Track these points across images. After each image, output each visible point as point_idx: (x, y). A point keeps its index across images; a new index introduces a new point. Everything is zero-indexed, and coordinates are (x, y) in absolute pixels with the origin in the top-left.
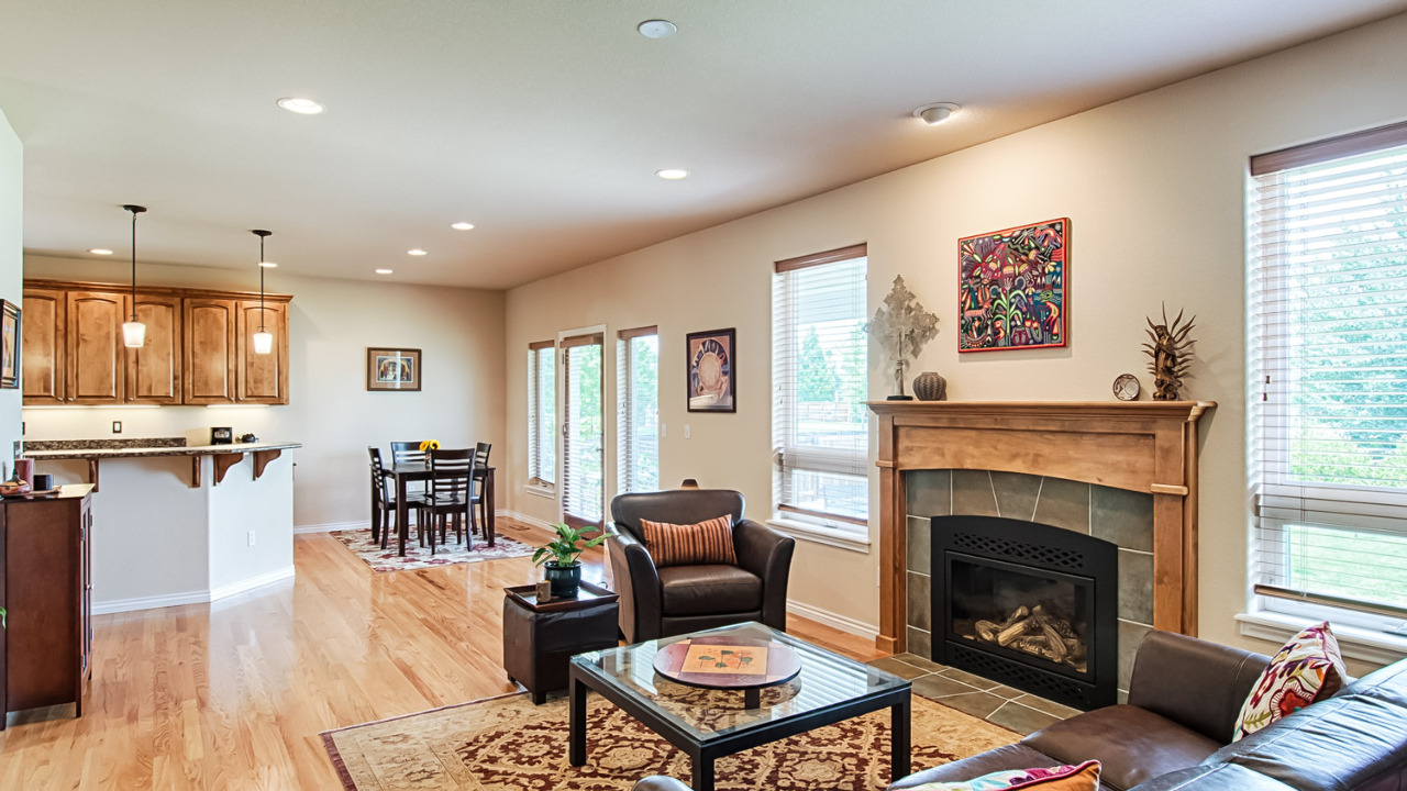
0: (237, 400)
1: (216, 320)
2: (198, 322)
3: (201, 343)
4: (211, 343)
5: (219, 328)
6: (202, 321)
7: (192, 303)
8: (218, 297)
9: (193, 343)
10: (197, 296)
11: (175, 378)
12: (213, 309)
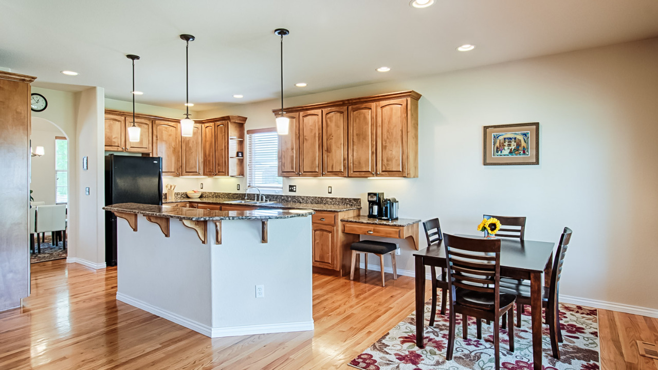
0: (377, 175)
1: (365, 118)
2: (356, 121)
3: (357, 135)
4: (363, 134)
5: (367, 124)
6: (357, 120)
7: (352, 108)
8: (366, 102)
9: (353, 135)
10: (356, 103)
11: (344, 160)
12: (364, 110)
